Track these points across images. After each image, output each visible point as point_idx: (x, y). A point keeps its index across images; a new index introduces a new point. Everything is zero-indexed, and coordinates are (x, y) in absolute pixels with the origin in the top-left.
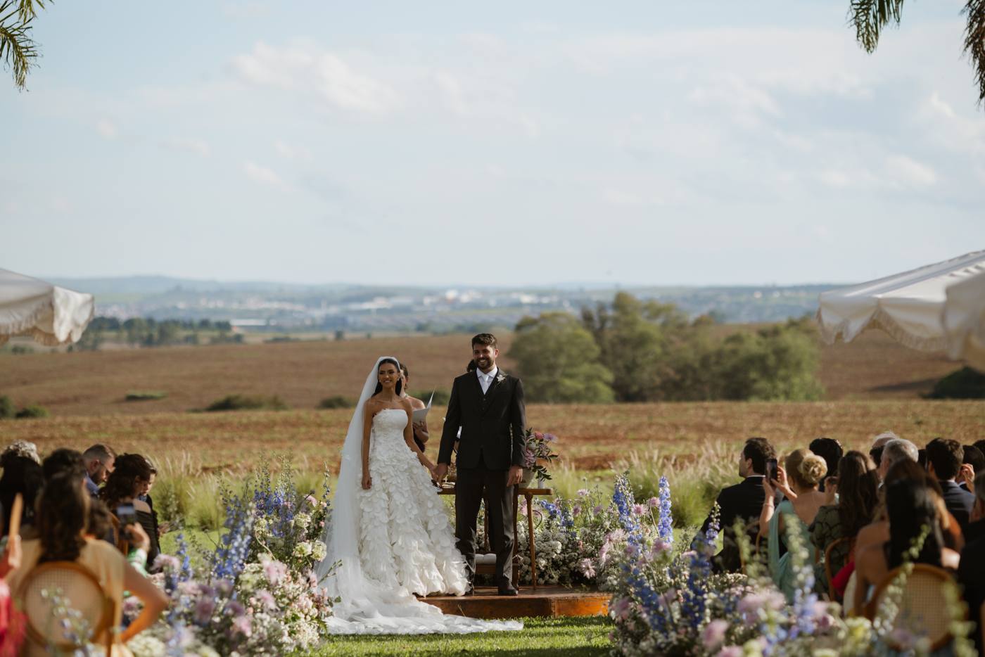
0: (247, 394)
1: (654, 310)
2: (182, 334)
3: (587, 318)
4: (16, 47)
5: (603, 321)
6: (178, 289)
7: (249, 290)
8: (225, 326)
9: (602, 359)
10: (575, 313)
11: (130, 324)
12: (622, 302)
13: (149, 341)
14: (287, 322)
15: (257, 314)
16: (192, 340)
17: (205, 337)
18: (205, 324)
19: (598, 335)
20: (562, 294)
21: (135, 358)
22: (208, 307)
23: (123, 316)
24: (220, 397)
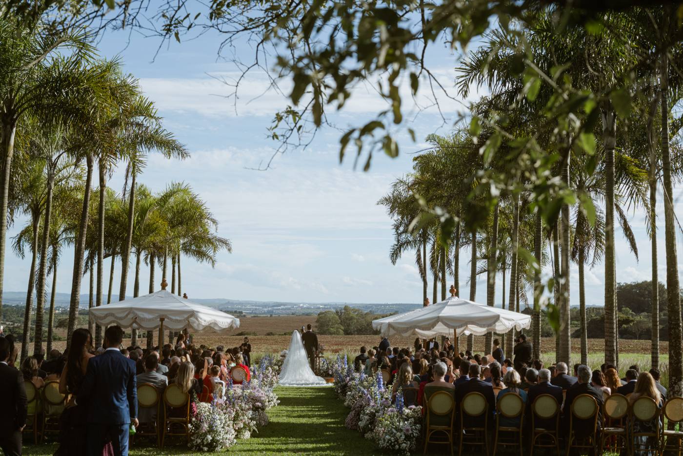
0: (247, 331)
1: (355, 311)
3: (337, 312)
5: (341, 313)
9: (341, 323)
12: (346, 308)
14: (257, 312)
18: (236, 312)
19: (340, 317)
20: (331, 305)
22: (237, 307)
24: (240, 332)
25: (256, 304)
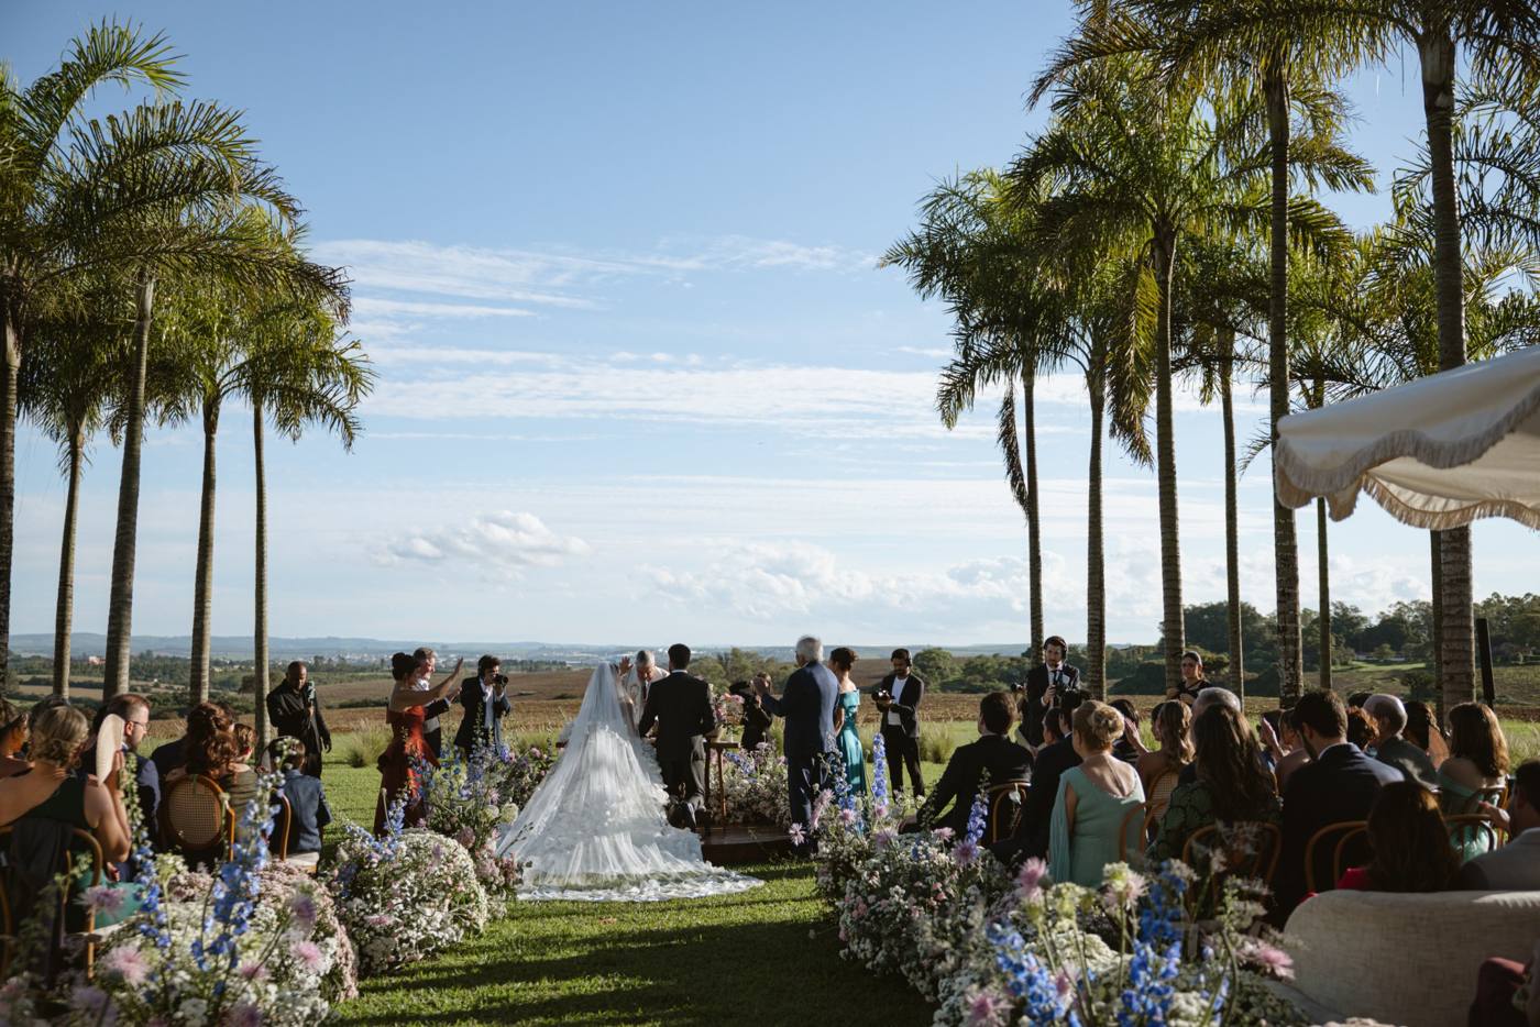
0: (570, 693)
1: (749, 655)
2: (545, 667)
3: (720, 658)
4: (345, 420)
5: (727, 659)
6: (543, 648)
7: (574, 648)
8: (564, 664)
9: (727, 677)
10: (715, 658)
11: (522, 662)
12: (735, 652)
13: (530, 670)
14: (590, 662)
15: (577, 658)
16: (549, 669)
17: (554, 669)
18: (554, 663)
19: (725, 666)
20: (708, 650)
21: (524, 676)
22: (556, 656)
23: (520, 659)
24: (559, 694)
25: (588, 650)
